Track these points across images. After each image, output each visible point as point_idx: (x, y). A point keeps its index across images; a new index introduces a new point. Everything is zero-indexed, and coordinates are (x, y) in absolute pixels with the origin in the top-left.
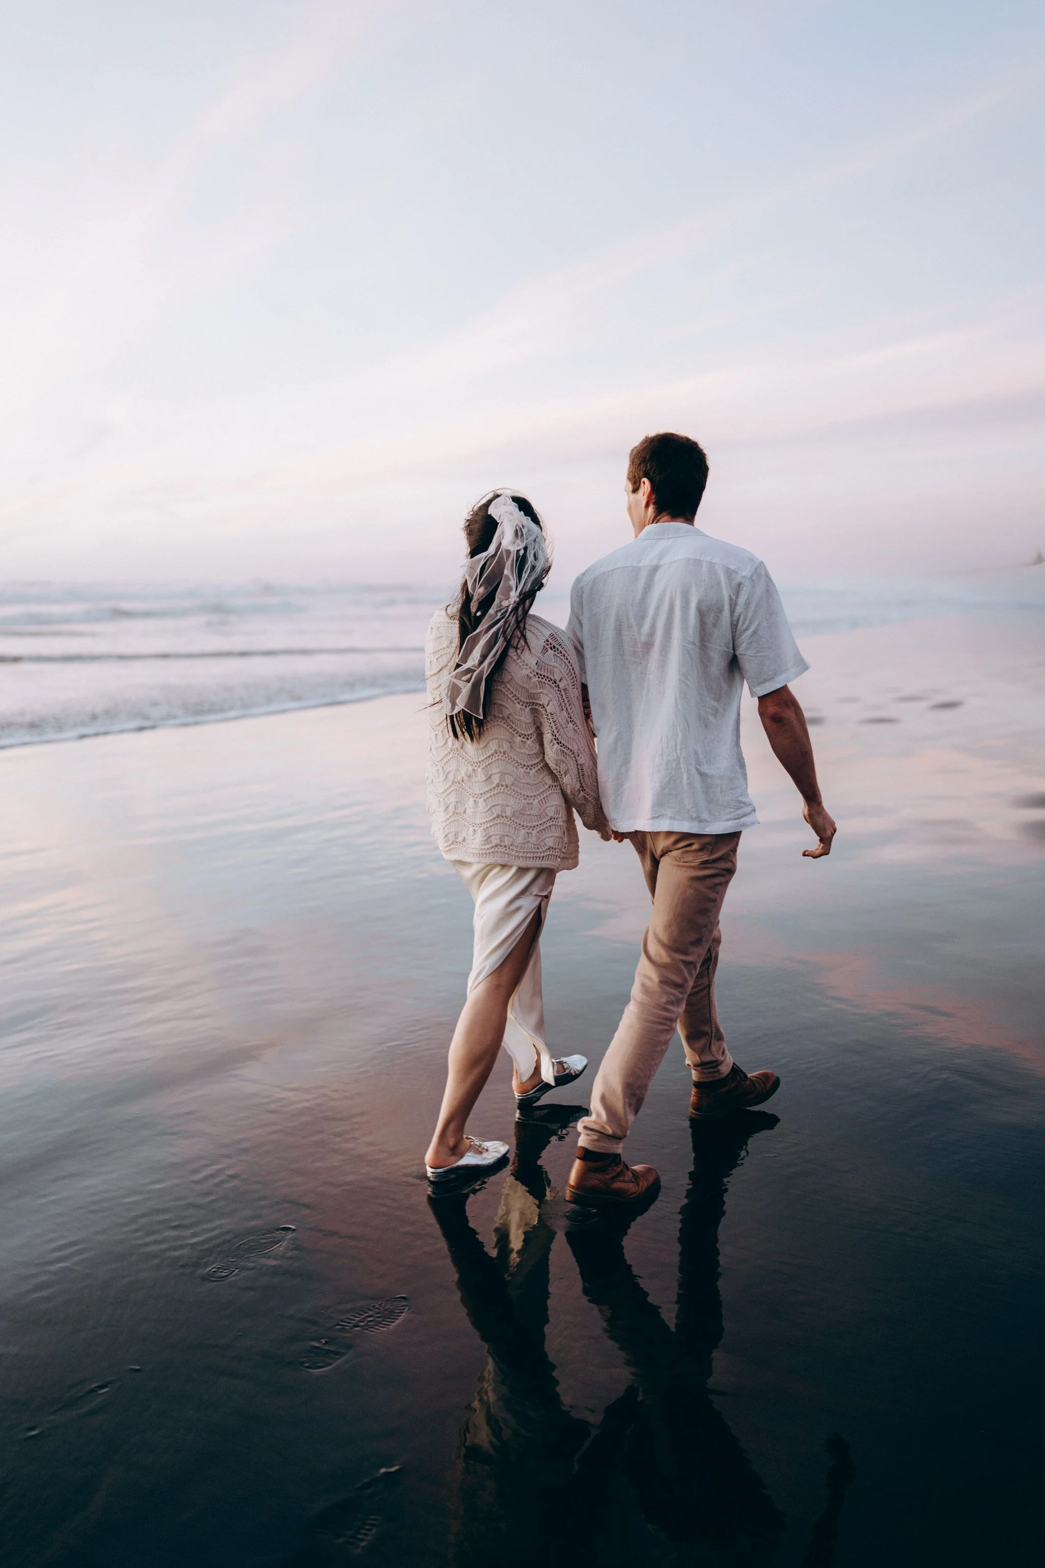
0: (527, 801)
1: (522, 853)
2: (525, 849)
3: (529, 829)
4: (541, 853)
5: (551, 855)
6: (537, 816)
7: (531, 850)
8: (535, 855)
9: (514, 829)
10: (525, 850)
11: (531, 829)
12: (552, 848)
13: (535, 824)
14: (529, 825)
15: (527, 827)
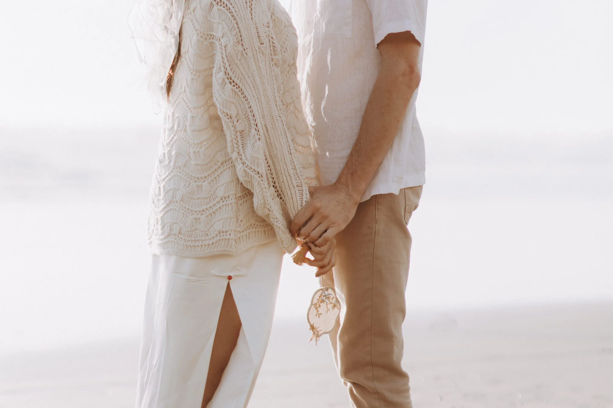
0: (197, 184)
1: (191, 242)
2: (193, 237)
3: (198, 214)
4: (210, 239)
5: (222, 240)
6: (207, 198)
7: (198, 238)
8: (204, 243)
9: (182, 215)
10: (192, 239)
11: (200, 214)
12: (223, 232)
13: (204, 207)
14: (197, 210)
15: (196, 212)
